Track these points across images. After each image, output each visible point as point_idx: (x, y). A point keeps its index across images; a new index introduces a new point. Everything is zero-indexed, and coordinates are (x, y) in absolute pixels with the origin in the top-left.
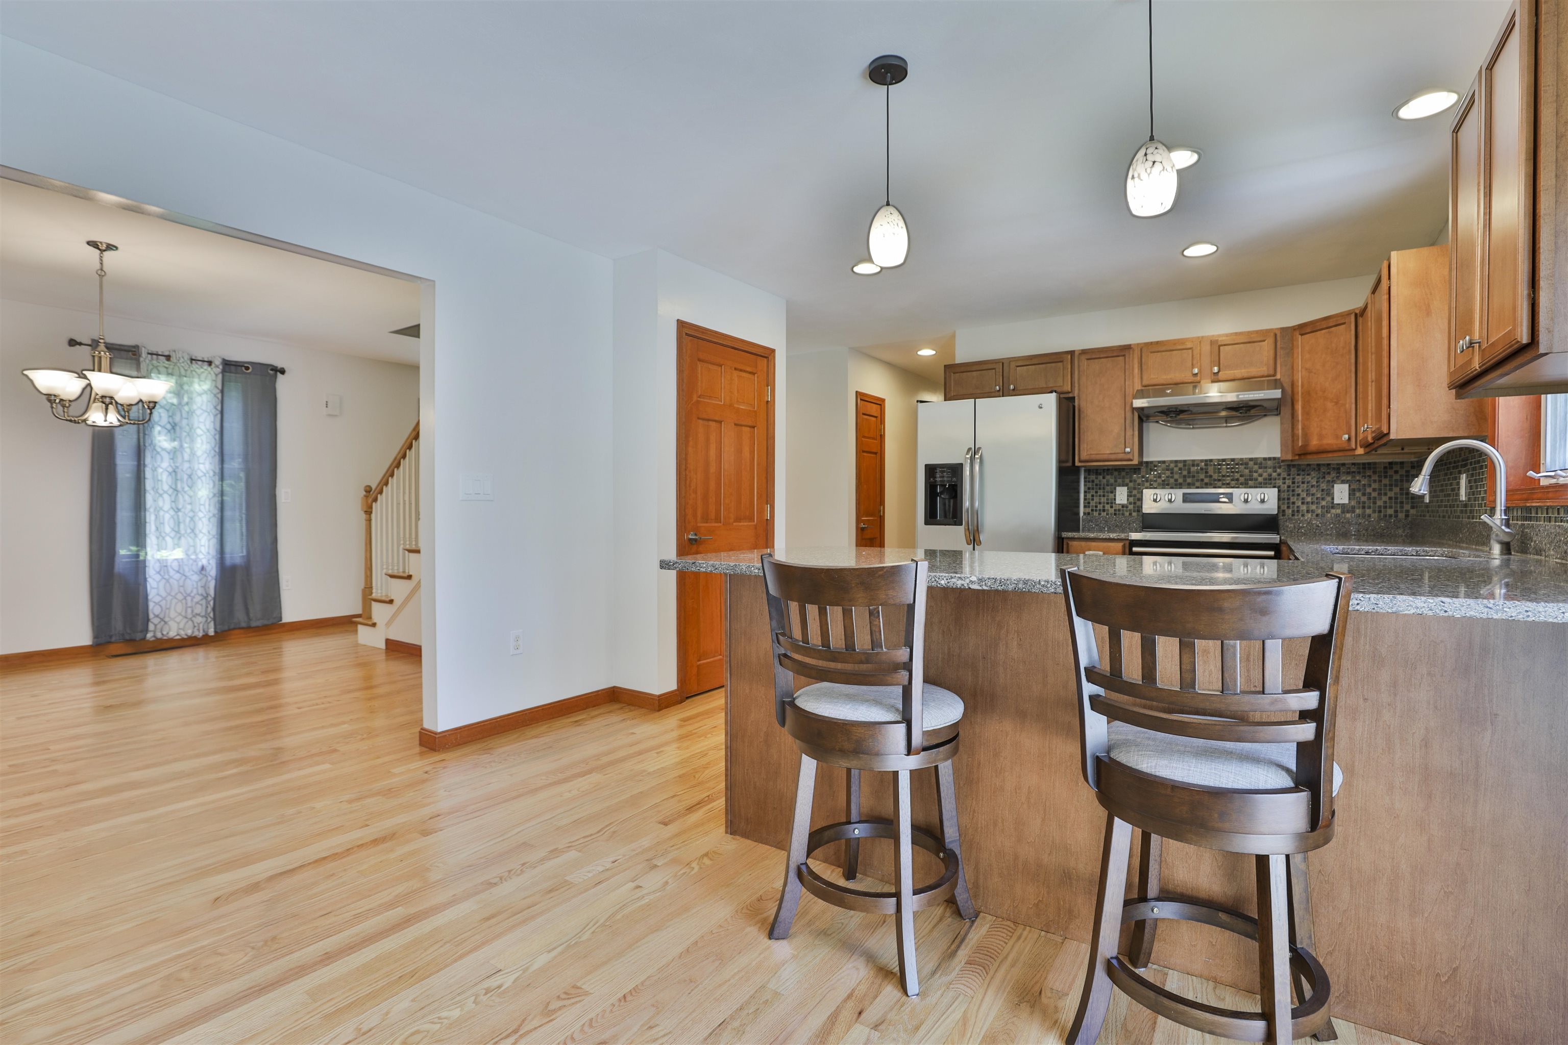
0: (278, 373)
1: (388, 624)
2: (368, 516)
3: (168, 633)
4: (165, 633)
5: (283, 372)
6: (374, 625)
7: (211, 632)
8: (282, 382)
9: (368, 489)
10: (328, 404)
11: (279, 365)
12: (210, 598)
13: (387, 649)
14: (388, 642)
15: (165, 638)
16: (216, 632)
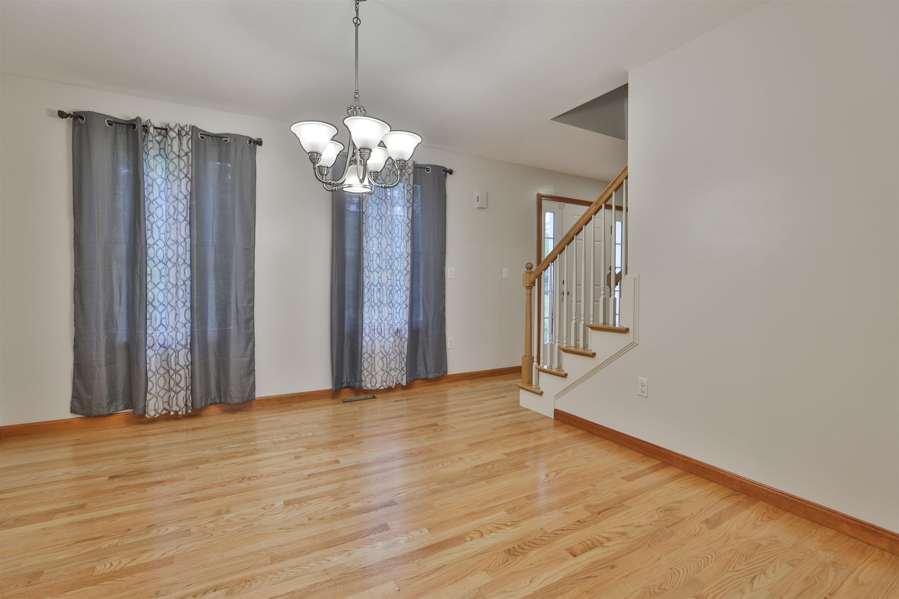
0: (448, 174)
1: (558, 396)
2: (529, 291)
3: (375, 385)
4: (373, 385)
5: (451, 172)
6: (541, 394)
7: (404, 383)
8: (450, 180)
9: (528, 265)
10: (479, 198)
11: (448, 167)
12: (404, 356)
13: (555, 418)
14: (558, 414)
15: (374, 389)
16: (407, 383)
